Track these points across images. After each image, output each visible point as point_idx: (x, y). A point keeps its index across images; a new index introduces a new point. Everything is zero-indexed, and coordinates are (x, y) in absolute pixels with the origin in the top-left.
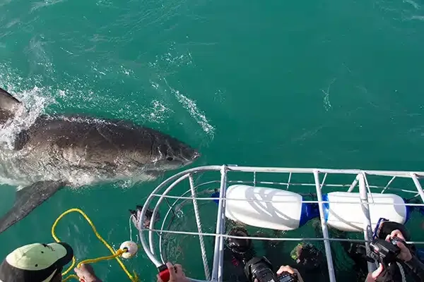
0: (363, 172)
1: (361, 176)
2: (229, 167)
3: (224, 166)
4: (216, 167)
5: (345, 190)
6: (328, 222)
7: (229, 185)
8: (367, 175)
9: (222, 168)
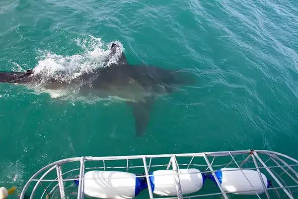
0: (174, 155)
1: (173, 158)
2: (86, 158)
3: (82, 157)
4: (76, 159)
5: (165, 168)
6: (154, 192)
7: (86, 171)
8: (176, 157)
9: (81, 159)
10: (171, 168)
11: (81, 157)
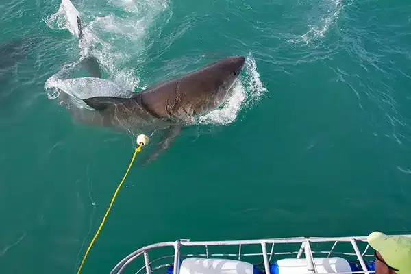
0: (307, 240)
2: (181, 243)
7: (182, 258)
8: (310, 243)
9: (175, 244)
10: (303, 256)
11: (174, 241)
